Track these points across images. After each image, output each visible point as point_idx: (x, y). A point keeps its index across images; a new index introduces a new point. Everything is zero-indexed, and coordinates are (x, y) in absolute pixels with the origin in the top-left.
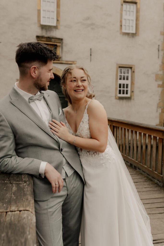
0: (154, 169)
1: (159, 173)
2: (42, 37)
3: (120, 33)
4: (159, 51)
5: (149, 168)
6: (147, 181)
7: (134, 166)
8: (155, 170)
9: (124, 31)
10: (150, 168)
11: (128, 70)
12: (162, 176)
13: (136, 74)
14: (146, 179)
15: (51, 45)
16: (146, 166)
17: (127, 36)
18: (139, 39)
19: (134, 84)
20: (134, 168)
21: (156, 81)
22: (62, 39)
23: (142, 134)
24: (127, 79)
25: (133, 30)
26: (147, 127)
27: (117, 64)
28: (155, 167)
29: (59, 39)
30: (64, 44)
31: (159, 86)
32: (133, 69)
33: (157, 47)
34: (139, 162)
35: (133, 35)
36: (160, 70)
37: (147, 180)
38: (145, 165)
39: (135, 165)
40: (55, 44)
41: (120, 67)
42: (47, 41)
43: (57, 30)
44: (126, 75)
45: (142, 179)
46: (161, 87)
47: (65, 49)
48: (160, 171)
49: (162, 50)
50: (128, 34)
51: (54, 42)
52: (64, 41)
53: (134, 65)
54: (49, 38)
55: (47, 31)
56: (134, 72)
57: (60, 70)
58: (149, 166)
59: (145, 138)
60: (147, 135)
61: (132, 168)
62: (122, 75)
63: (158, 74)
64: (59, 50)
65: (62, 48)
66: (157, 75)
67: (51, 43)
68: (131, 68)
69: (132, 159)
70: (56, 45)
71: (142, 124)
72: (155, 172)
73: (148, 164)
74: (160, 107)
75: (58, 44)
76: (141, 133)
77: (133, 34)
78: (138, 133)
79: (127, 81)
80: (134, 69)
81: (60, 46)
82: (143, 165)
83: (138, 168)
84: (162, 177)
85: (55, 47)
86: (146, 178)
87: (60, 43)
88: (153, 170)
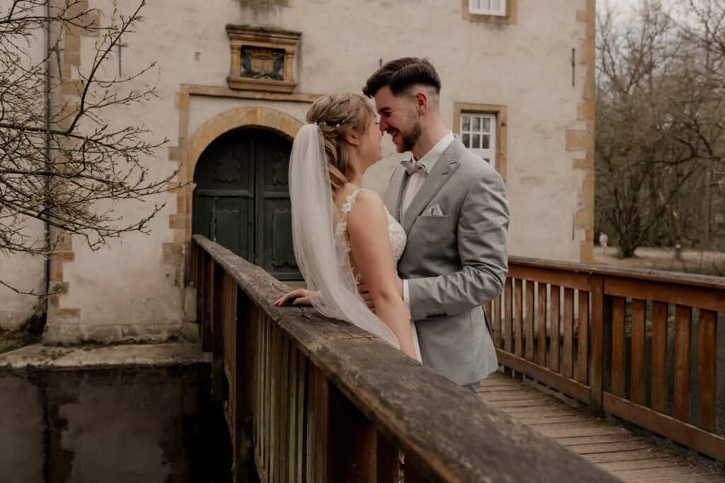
0: (568, 373)
1: (581, 382)
2: (244, 29)
3: (464, 18)
4: (573, 65)
5: (555, 372)
6: (552, 405)
7: (517, 372)
8: (571, 376)
9: (473, 10)
10: (559, 372)
11: (489, 119)
12: (589, 388)
13: (510, 131)
14: (549, 401)
15: (268, 49)
16: (547, 369)
17: (482, 25)
18: (517, 33)
19: (505, 159)
20: (516, 378)
21: (568, 150)
22: (299, 35)
23: (536, 284)
24: (486, 145)
25: (499, 8)
26: (549, 265)
27: (456, 103)
28: (570, 367)
29: (292, 33)
30: (304, 48)
31: (577, 165)
32: (501, 116)
33: (569, 55)
34: (530, 361)
35: (500, 22)
36: (578, 119)
37: (550, 403)
38: (546, 367)
39: (520, 370)
40: (281, 47)
41: (463, 111)
42: (256, 40)
43: (286, 10)
44: (482, 133)
45: (537, 399)
46: (582, 168)
47: (307, 61)
48: (584, 377)
49: (583, 63)
50: (484, 19)
51: (277, 43)
52: (306, 40)
53: (505, 107)
54: (262, 30)
55: (256, 13)
56: (503, 125)
57: (292, 120)
58: (556, 369)
59: (544, 295)
60: (549, 286)
61: (511, 377)
62: (472, 133)
63: (574, 131)
64: (291, 66)
65: (299, 58)
66: (570, 135)
67: (269, 45)
68: (496, 114)
69: (511, 354)
70: (283, 51)
71: (534, 260)
72: (571, 380)
73: (554, 362)
74: (583, 226)
75: (288, 48)
76: (533, 283)
77: (499, 18)
78: (524, 282)
79: (486, 150)
80: (505, 118)
81: (293, 54)
82: (541, 367)
83: (527, 377)
84: (590, 390)
85: (281, 55)
86: (547, 398)
87: (293, 44)
88: (565, 376)
